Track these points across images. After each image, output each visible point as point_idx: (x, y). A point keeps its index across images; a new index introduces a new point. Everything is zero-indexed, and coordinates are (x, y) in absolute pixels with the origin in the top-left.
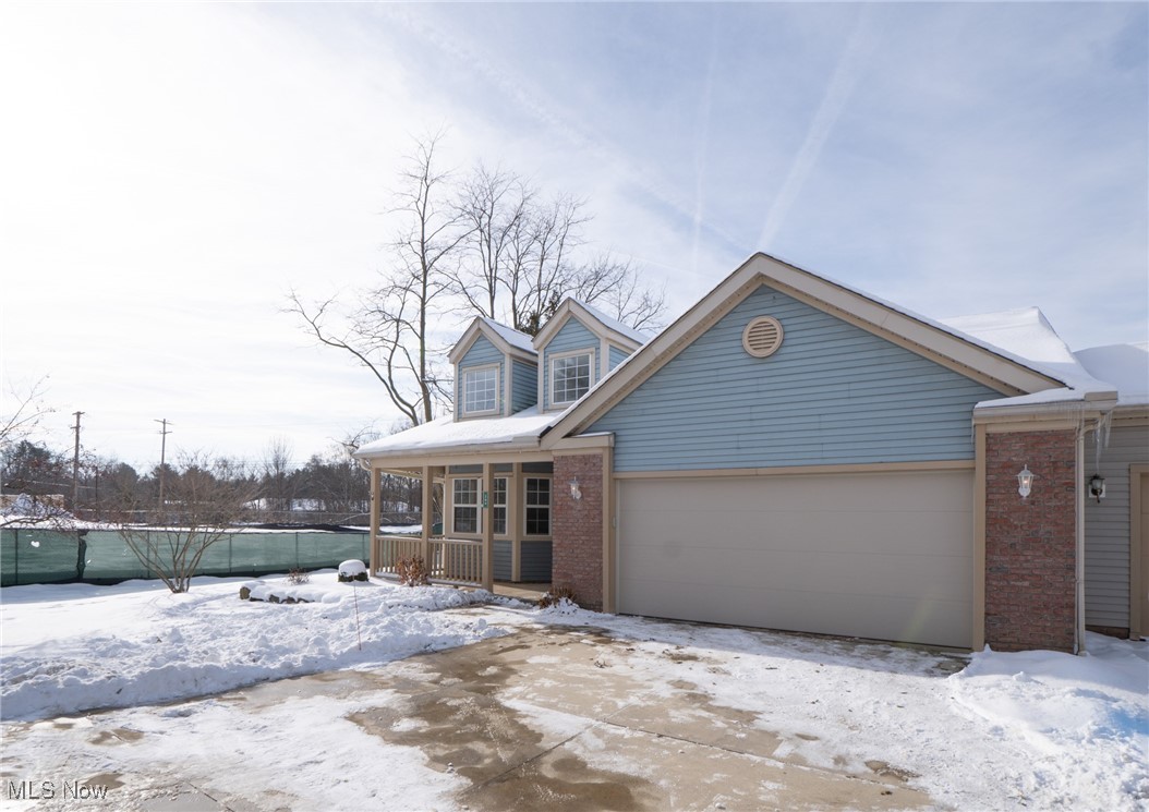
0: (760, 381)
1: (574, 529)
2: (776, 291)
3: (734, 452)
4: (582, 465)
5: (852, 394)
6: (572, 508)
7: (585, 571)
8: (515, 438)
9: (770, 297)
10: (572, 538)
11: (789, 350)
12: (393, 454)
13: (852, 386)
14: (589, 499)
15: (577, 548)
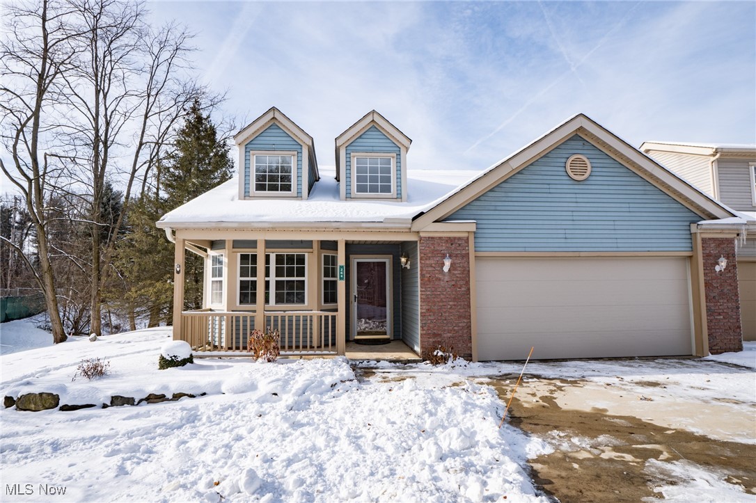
0: (578, 196)
1: (442, 296)
2: (585, 140)
3: (563, 240)
4: (449, 245)
5: (631, 210)
6: (440, 280)
7: (454, 330)
8: (386, 219)
9: (581, 143)
10: (441, 304)
11: (594, 178)
12: (224, 225)
13: (631, 205)
14: (456, 272)
15: (445, 312)
